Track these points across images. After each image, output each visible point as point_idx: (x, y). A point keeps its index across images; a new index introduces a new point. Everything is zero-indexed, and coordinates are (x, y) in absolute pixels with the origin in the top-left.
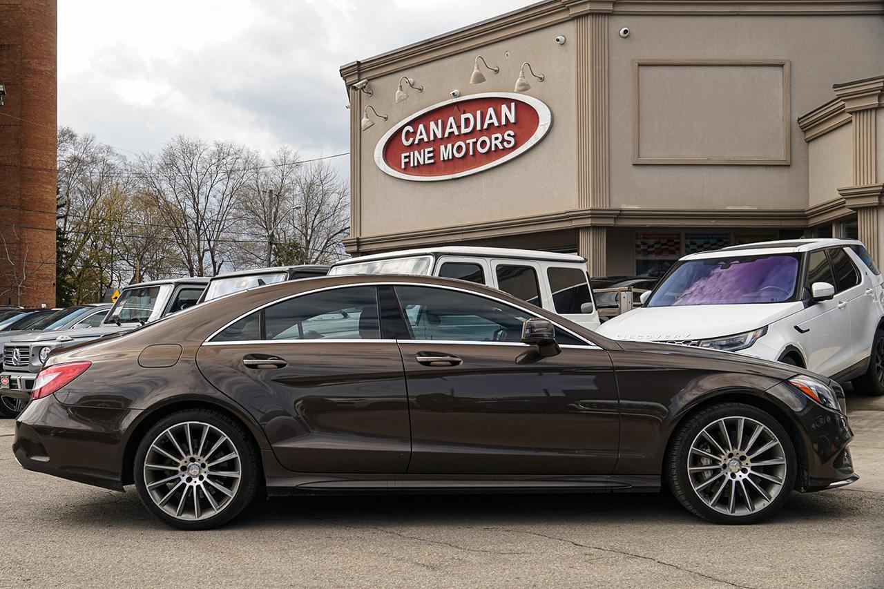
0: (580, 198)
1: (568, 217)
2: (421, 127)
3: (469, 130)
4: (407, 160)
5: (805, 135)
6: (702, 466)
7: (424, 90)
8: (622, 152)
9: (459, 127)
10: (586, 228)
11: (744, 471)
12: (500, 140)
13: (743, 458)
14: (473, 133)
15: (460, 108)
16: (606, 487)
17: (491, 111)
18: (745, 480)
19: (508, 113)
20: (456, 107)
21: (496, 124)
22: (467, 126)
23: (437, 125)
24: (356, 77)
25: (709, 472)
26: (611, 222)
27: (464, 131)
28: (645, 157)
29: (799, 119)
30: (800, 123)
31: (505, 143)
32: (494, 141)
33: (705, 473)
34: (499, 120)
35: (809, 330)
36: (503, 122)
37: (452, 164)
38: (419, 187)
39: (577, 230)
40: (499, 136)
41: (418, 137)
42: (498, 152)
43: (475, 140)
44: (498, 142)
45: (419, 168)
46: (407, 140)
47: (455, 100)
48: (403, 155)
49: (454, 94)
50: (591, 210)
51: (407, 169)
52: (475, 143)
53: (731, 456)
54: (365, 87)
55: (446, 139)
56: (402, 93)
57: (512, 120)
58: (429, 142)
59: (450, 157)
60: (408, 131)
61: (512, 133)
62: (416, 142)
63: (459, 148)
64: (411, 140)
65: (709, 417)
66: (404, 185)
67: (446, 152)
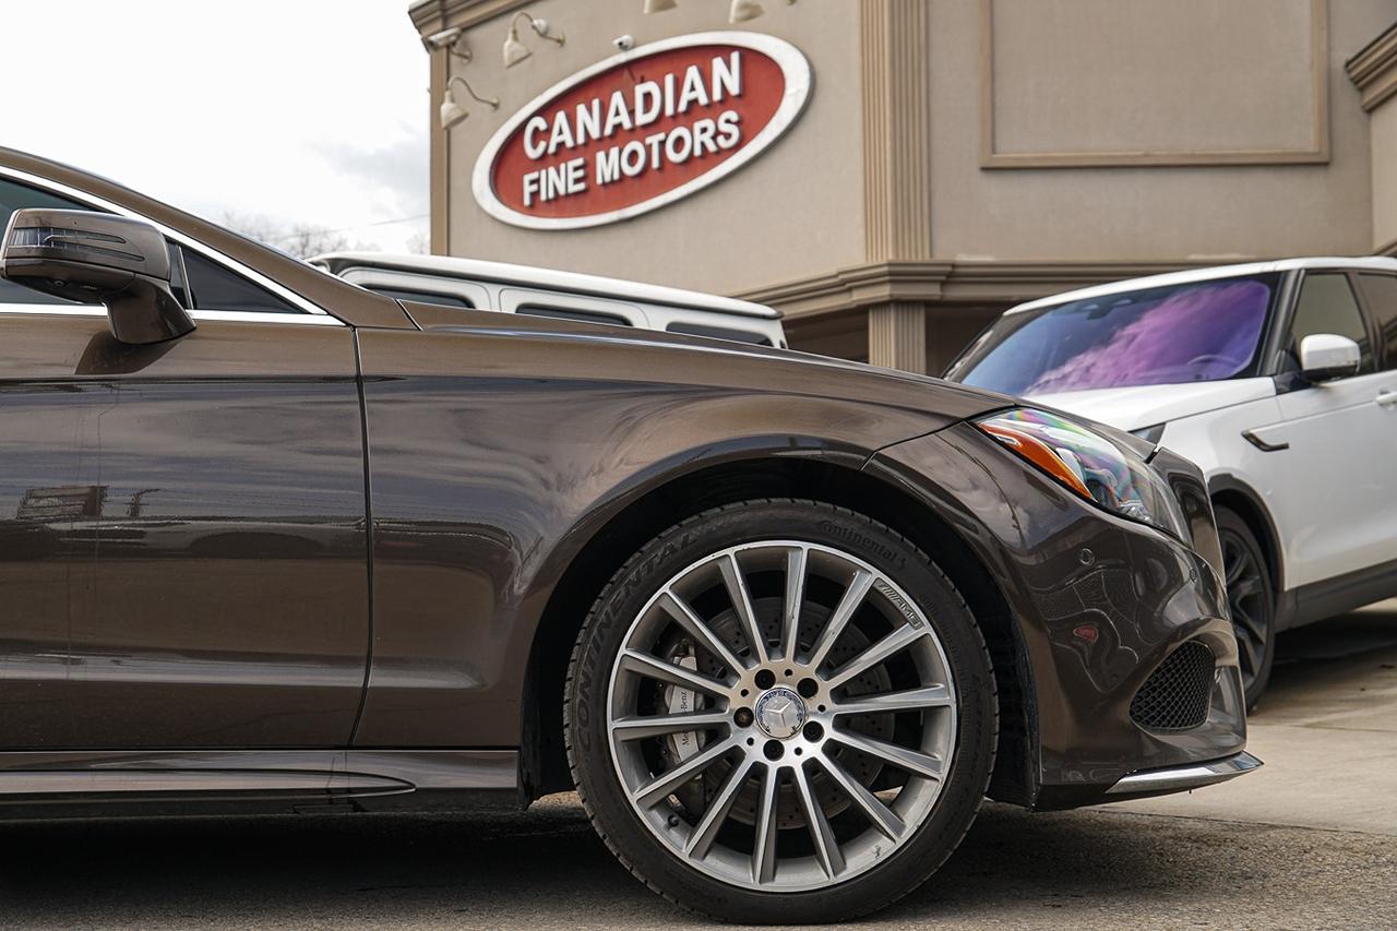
0: (869, 242)
1: (845, 284)
2: (561, 118)
3: (652, 116)
4: (534, 188)
5: (1362, 97)
6: (667, 714)
7: (567, 41)
8: (959, 143)
9: (632, 113)
10: (880, 306)
11: (813, 732)
12: (711, 131)
13: (807, 688)
14: (660, 123)
15: (635, 74)
16: (328, 791)
17: (693, 73)
18: (812, 767)
19: (727, 76)
20: (626, 74)
21: (703, 100)
22: (647, 107)
23: (590, 110)
24: (439, 25)
25: (692, 736)
26: (932, 291)
27: (642, 119)
28: (1009, 152)
29: (1348, 63)
30: (1349, 72)
31: (721, 139)
32: (698, 136)
33: (678, 739)
34: (709, 91)
35: (1285, 447)
36: (717, 96)
37: (621, 189)
38: (558, 241)
39: (862, 311)
40: (708, 123)
41: (555, 139)
42: (708, 158)
43: (661, 136)
44: (707, 138)
45: (560, 204)
46: (535, 145)
47: (623, 57)
48: (528, 178)
49: (621, 44)
50: (889, 265)
51: (536, 206)
52: (662, 144)
53: (765, 679)
54: (454, 43)
55: (608, 141)
56: (516, 46)
57: (734, 89)
58: (575, 148)
59: (616, 176)
60: (536, 130)
61: (733, 116)
62: (552, 149)
63: (633, 156)
64: (542, 145)
65: (684, 544)
66: (531, 240)
67: (608, 166)
